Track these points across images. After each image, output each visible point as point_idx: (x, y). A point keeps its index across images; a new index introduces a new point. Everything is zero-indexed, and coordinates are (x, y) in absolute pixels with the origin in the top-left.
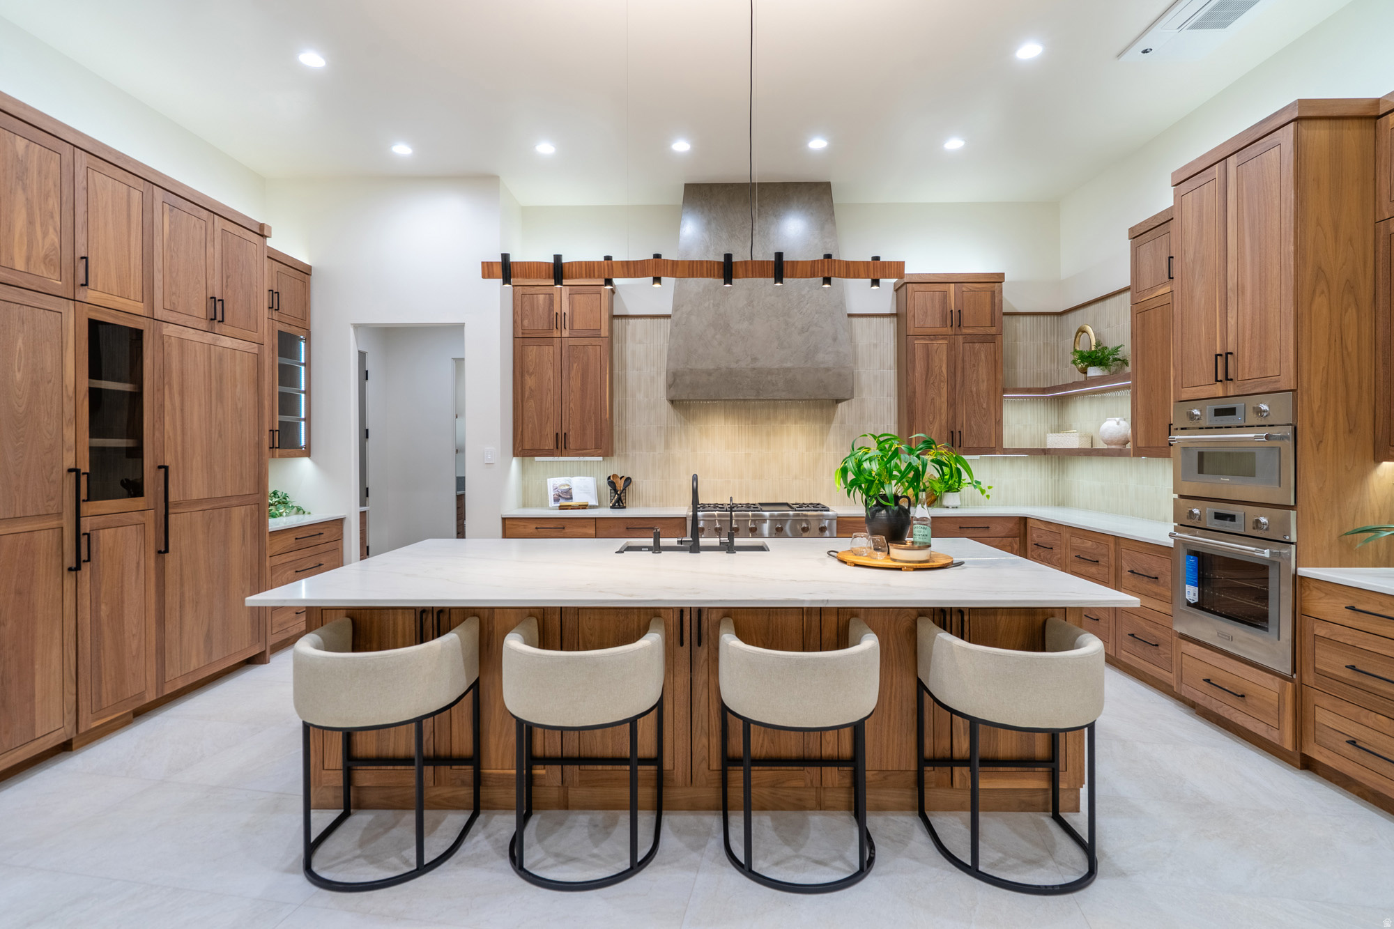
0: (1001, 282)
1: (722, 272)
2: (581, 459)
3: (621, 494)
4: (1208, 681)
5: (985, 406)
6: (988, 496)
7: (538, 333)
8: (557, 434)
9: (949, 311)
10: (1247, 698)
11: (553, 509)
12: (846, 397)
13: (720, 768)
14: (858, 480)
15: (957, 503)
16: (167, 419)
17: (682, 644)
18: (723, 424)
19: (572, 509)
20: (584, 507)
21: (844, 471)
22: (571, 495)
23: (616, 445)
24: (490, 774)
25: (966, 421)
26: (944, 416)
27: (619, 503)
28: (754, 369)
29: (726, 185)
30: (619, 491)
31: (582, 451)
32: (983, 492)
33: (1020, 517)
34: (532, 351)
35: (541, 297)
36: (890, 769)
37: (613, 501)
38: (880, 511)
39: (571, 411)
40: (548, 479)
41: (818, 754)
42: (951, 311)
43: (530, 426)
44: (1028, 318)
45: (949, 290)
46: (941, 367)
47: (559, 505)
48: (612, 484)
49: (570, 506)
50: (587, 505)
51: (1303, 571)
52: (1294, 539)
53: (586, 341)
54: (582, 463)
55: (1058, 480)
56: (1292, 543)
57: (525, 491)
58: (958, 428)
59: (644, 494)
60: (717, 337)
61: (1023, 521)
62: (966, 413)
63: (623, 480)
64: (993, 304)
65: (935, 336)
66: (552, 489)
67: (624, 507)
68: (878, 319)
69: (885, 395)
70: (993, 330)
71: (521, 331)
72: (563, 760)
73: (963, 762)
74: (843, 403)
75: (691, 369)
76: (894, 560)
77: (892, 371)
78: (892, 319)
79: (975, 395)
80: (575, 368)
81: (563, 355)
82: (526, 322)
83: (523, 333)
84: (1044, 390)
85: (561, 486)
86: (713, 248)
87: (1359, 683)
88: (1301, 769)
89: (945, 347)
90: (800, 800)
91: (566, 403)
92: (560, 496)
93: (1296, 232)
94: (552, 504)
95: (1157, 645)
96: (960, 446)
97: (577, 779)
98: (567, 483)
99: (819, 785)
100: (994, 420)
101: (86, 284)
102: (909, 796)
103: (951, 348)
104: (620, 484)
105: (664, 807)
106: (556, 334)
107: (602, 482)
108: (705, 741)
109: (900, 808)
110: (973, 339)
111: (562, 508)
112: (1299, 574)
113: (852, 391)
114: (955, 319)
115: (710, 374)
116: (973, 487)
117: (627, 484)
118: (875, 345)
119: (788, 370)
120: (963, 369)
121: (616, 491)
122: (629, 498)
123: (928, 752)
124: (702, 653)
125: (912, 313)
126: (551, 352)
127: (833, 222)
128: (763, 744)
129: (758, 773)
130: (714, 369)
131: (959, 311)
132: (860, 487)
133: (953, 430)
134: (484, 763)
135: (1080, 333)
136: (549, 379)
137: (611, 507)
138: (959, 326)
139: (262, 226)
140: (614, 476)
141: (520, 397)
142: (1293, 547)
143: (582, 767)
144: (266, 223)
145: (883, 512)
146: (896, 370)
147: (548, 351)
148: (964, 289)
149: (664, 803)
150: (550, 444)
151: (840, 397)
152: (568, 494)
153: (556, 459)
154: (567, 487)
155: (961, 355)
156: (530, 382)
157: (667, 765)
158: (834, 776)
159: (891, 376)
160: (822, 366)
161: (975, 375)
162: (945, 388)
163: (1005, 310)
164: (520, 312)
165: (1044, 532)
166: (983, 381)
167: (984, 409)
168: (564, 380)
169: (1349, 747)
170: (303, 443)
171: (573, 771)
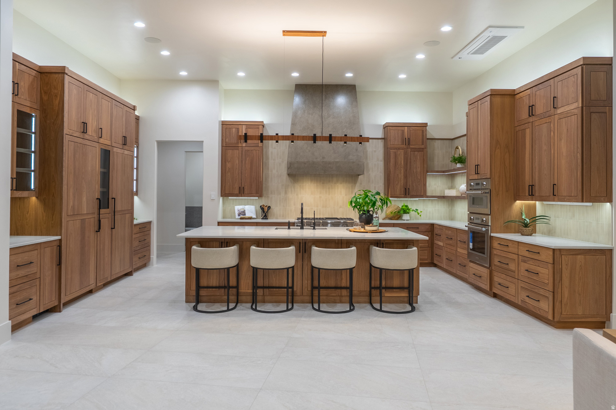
0: (426, 127)
1: (313, 139)
2: (249, 198)
3: (266, 213)
4: (474, 274)
5: (419, 178)
6: (420, 216)
7: (232, 144)
8: (240, 187)
9: (405, 138)
10: (482, 278)
11: (238, 219)
12: (361, 174)
13: (311, 290)
14: (356, 205)
15: (409, 218)
16: (114, 181)
17: (300, 252)
18: (310, 184)
19: (245, 219)
20: (251, 218)
21: (351, 202)
22: (245, 213)
23: (264, 192)
24: (241, 292)
25: (412, 184)
26: (402, 182)
27: (265, 217)
28: (323, 162)
29: (312, 85)
30: (265, 212)
31: (250, 195)
32: (418, 214)
33: (431, 224)
34: (230, 152)
35: (234, 129)
36: (362, 290)
37: (263, 216)
38: (363, 215)
39: (246, 178)
40: (235, 206)
41: (340, 286)
42: (406, 138)
43: (228, 184)
44: (439, 141)
45: (405, 129)
46: (401, 161)
47: (240, 217)
48: (262, 208)
49: (245, 218)
50: (252, 218)
51: (492, 235)
52: (490, 224)
53: (253, 148)
54: (249, 200)
55: (451, 209)
56: (490, 226)
57: (224, 211)
58: (408, 187)
59: (276, 213)
60: (308, 148)
61: (432, 225)
62: (411, 181)
63: (267, 207)
64: (423, 135)
65: (399, 149)
66: (237, 211)
67: (267, 219)
68: (376, 140)
69: (379, 172)
70: (423, 146)
71: (225, 144)
72: (263, 287)
73: (383, 288)
74: (361, 176)
75: (297, 161)
76: (366, 230)
77: (382, 162)
78: (382, 140)
79: (415, 173)
80: (248, 159)
81: (243, 154)
82: (227, 140)
83: (226, 145)
84: (444, 172)
85: (241, 209)
86: (307, 111)
87: (501, 266)
88: (493, 297)
89: (403, 153)
90: (335, 300)
91: (244, 174)
92: (240, 213)
93: (490, 129)
94: (237, 217)
95: (465, 266)
96: (409, 194)
97: (268, 293)
98: (243, 208)
99: (340, 295)
100: (423, 184)
101: (101, 137)
102: (367, 299)
103: (405, 153)
104: (266, 209)
105: (294, 302)
106: (240, 145)
107: (257, 208)
108: (306, 282)
109: (365, 302)
110: (414, 150)
111: (241, 218)
112: (491, 235)
113: (363, 171)
114: (407, 142)
115: (305, 164)
116: (414, 212)
117: (268, 209)
118: (375, 151)
119: (337, 162)
120: (410, 162)
121: (264, 212)
122: (269, 215)
123: (373, 285)
124: (306, 255)
125: (389, 139)
126: (238, 152)
127: (357, 102)
128: (324, 283)
129: (323, 292)
130: (307, 162)
131: (409, 138)
132: (357, 207)
133: (406, 188)
134: (240, 289)
135: (456, 149)
136: (237, 164)
137: (262, 219)
138: (409, 144)
139: (134, 107)
140: (263, 205)
141: (224, 172)
142: (490, 227)
143: (270, 289)
144: (136, 105)
145: (364, 215)
146: (384, 162)
147: (236, 152)
148: (411, 129)
149: (294, 301)
150: (237, 191)
151: (359, 174)
152: (243, 213)
153: (238, 198)
154: (243, 210)
155: (409, 157)
156: (229, 165)
157: (295, 289)
158: (345, 292)
159: (381, 164)
160: (351, 161)
161: (415, 165)
162: (403, 170)
163: (428, 137)
164: (224, 136)
165: (438, 229)
166: (418, 168)
167: (419, 179)
168: (243, 165)
169: (499, 285)
170: (135, 190)
171: (267, 291)
